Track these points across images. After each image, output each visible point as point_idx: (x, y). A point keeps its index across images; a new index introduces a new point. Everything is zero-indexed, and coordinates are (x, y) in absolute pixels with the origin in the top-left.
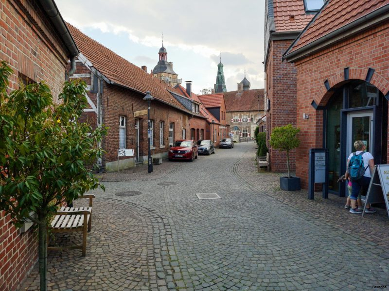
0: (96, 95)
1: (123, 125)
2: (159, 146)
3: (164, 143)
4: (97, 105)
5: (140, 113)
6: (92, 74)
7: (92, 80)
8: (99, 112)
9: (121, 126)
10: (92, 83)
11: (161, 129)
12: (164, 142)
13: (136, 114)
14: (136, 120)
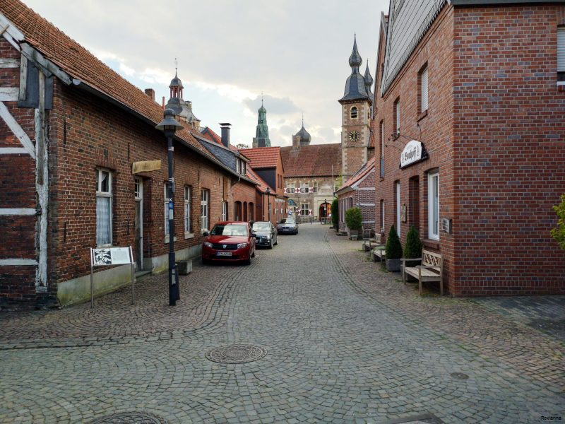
0: (33, 114)
1: (105, 188)
2: (183, 235)
3: (191, 229)
4: (36, 138)
5: (145, 167)
6: (24, 61)
7: (24, 74)
8: (41, 155)
9: (99, 192)
10: (23, 83)
11: (187, 201)
12: (191, 226)
13: (136, 169)
14: (136, 181)
